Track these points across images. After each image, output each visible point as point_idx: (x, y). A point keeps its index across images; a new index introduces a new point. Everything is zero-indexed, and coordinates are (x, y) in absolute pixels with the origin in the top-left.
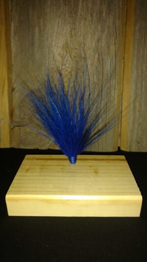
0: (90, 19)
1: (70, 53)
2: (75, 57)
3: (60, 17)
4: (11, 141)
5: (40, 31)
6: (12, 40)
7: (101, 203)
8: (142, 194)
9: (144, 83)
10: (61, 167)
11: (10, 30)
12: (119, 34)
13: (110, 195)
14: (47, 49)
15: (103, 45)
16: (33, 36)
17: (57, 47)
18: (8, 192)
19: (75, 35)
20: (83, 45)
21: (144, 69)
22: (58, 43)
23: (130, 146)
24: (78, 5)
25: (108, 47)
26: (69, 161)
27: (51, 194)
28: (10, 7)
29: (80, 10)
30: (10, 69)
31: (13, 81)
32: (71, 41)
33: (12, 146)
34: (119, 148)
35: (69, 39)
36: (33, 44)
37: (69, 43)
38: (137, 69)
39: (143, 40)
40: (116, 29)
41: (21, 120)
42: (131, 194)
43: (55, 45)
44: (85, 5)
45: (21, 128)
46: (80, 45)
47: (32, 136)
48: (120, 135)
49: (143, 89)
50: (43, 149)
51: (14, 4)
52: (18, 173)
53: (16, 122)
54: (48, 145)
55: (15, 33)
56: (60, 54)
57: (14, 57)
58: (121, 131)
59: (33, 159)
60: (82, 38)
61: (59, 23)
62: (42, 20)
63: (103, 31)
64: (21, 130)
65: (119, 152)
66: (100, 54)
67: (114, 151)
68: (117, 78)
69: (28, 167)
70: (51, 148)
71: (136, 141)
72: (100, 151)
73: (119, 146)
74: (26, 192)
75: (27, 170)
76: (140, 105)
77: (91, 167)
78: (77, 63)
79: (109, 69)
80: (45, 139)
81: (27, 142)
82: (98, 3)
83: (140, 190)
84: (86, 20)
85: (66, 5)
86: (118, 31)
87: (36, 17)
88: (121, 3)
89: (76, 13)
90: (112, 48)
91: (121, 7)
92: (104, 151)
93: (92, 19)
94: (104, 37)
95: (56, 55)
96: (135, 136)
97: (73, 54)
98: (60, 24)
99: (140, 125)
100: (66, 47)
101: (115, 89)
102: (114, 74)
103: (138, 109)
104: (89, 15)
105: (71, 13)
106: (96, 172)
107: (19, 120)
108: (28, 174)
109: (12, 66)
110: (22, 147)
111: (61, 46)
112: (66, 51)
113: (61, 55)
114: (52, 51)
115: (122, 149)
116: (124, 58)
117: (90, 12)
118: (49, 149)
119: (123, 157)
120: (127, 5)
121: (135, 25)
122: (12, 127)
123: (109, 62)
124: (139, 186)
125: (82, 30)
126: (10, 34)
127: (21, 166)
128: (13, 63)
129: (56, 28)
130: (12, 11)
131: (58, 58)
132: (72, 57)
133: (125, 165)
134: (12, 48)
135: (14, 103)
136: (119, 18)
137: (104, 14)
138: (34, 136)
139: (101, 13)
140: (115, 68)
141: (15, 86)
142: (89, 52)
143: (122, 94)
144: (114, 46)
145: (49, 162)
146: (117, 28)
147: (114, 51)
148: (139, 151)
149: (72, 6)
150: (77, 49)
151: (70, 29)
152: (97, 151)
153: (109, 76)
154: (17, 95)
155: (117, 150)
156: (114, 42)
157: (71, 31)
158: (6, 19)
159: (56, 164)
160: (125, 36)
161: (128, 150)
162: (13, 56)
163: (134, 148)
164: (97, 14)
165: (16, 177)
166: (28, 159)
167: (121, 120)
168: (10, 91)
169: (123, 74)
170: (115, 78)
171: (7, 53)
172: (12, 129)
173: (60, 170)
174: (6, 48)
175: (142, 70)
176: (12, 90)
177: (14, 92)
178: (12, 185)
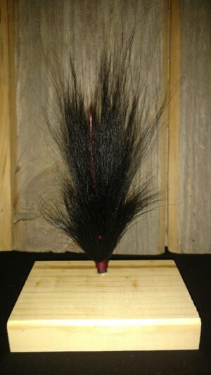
4: (13, 240)
6: (18, 104)
8: (200, 316)
9: (196, 159)
10: (85, 279)
11: (16, 91)
12: (161, 95)
13: (156, 318)
16: (47, 99)
18: (11, 316)
21: (197, 140)
23: (182, 245)
26: (96, 270)
28: (16, 62)
30: (13, 139)
31: (18, 158)
33: (15, 248)
34: (166, 248)
38: (187, 141)
39: (193, 103)
40: (156, 88)
41: (28, 211)
42: (185, 315)
45: (28, 222)
47: (43, 234)
48: (167, 230)
49: (197, 168)
50: (59, 251)
51: (21, 58)
52: (25, 289)
53: (21, 214)
54: (66, 245)
55: (22, 95)
57: (20, 126)
58: (168, 225)
59: (45, 267)
64: (28, 225)
65: (167, 255)
67: (159, 253)
68: (159, 152)
69: (38, 279)
70: (70, 250)
71: (190, 238)
72: (140, 253)
73: (166, 245)
74: (36, 316)
75: (38, 283)
76: (193, 188)
77: (127, 277)
80: (62, 237)
81: (36, 243)
83: (198, 310)
85: (90, 59)
88: (162, 57)
91: (162, 61)
92: (145, 254)
96: (188, 232)
99: (194, 216)
101: (158, 167)
103: (190, 193)
106: (135, 285)
107: (25, 211)
108: (39, 289)
109: (17, 137)
110: (30, 249)
115: (171, 250)
116: (168, 126)
118: (67, 252)
119: (172, 262)
120: (170, 58)
121: (181, 83)
122: (15, 221)
124: (195, 305)
126: (15, 96)
127: (29, 278)
128: (18, 134)
130: (18, 66)
133: (176, 273)
134: (17, 114)
135: (18, 188)
136: (160, 76)
138: (46, 233)
141: (20, 164)
143: (168, 173)
144: (154, 111)
145: (68, 272)
146: (158, 88)
148: (195, 253)
152: (135, 253)
154: (22, 177)
155: (163, 251)
156: (154, 105)
158: (10, 77)
159: (78, 274)
161: (179, 252)
162: (18, 124)
163: (187, 248)
165: (22, 295)
166: (39, 267)
167: (168, 209)
168: (14, 171)
169: (167, 147)
170: (157, 152)
171: (11, 121)
172: (15, 223)
173: (84, 283)
174: (10, 113)
175: (193, 141)
176: (16, 170)
177: (18, 173)
178: (16, 305)
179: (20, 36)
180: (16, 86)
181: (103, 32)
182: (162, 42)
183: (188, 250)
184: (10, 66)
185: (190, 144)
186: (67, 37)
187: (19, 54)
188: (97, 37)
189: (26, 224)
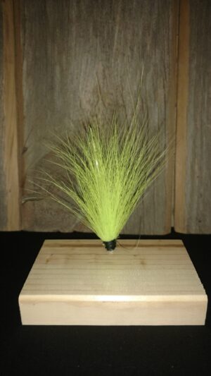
0: (129, 53)
1: (102, 100)
2: (109, 104)
3: (89, 52)
4: (21, 221)
5: (62, 71)
6: (24, 83)
7: (151, 306)
8: (207, 294)
9: (204, 139)
10: (93, 257)
11: (22, 70)
12: (169, 74)
13: (163, 294)
14: (72, 95)
15: (147, 89)
16: (53, 78)
17: (86, 91)
18: (22, 291)
19: (110, 75)
20: (121, 89)
21: (205, 120)
22: (87, 86)
23: (188, 226)
24: (113, 36)
25: (155, 91)
26: (105, 250)
27: (81, 294)
28: (22, 40)
29: (115, 44)
30: (20, 119)
31: (25, 139)
32: (104, 84)
33: (23, 229)
34: (173, 229)
35: (101, 81)
36: (52, 88)
37: (102, 87)
38: (195, 121)
39: (202, 81)
40: (164, 67)
41: (35, 192)
42: (192, 292)
43: (82, 89)
44: (122, 36)
45: (36, 202)
46: (117, 89)
47: (51, 214)
48: (174, 211)
49: (204, 148)
50: (67, 231)
51: (27, 35)
52: (35, 266)
53: (29, 195)
54: (74, 226)
55: (28, 74)
56: (90, 100)
57: (27, 106)
58: (174, 205)
59: (55, 245)
60: (119, 79)
61: (87, 60)
62: (64, 57)
63: (147, 71)
64: (36, 205)
65: (173, 235)
66: (144, 101)
67: (165, 233)
68: (167, 132)
69: (48, 257)
70: (78, 230)
71: (197, 218)
72: (146, 233)
73: (172, 226)
74: (46, 292)
75: (48, 261)
76: (200, 169)
77: (135, 255)
78: (113, 112)
79: (156, 121)
81: (43, 223)
82: (141, 33)
83: (205, 287)
84: (124, 55)
85: (97, 36)
86: (167, 70)
87: (56, 53)
88: (170, 33)
89: (110, 47)
90: (161, 91)
91: (171, 38)
92: (152, 234)
93: (132, 55)
94: (149, 77)
95: (84, 102)
96: (195, 212)
97: (107, 101)
98: (89, 60)
99: (201, 195)
100: (98, 91)
102: (163, 127)
103: (197, 173)
104: (129, 49)
105: (104, 47)
106: (143, 263)
107: (32, 192)
108: (49, 266)
109: (24, 118)
110: (37, 230)
111: (91, 91)
112: (98, 96)
113: (91, 102)
114: (79, 97)
115: (178, 230)
116: (176, 105)
117: (129, 45)
118: (75, 232)
119: (180, 242)
120: (178, 35)
122: (23, 202)
123: (157, 110)
124: (202, 282)
125: (119, 69)
127: (39, 256)
128: (25, 114)
129: (83, 67)
130: (24, 45)
131: (87, 107)
132: (107, 105)
133: (183, 254)
134: (24, 93)
135: (26, 168)
136: (168, 53)
137: (148, 48)
138: (53, 213)
139: (144, 46)
140: (165, 119)
141: (27, 145)
142: (128, 98)
143: (175, 154)
144: (163, 90)
145: (78, 250)
146: (166, 66)
147: (163, 97)
148: (201, 233)
149: (106, 38)
150: (112, 94)
151: (101, 68)
152: (142, 233)
153: (157, 129)
154: (30, 157)
155: (170, 231)
156: (162, 84)
157: (104, 71)
158: (16, 55)
159: (87, 252)
160: (177, 76)
161: (185, 232)
162: (25, 104)
163: (194, 228)
164: (139, 48)
165: (33, 271)
166: (48, 246)
167: (175, 190)
168: (21, 152)
169: (175, 127)
170: (165, 132)
171: (18, 101)
172: (23, 204)
173: (93, 261)
174: (16, 93)
175: (202, 121)
176: (23, 151)
177: (26, 154)
178: (27, 281)
179: (26, 12)
180: (22, 65)
181: (111, 7)
182: (171, 17)
183: (194, 230)
184: (15, 44)
185: (198, 123)
186: (74, 14)
187: (25, 32)
188: (104, 13)
189: (34, 205)
